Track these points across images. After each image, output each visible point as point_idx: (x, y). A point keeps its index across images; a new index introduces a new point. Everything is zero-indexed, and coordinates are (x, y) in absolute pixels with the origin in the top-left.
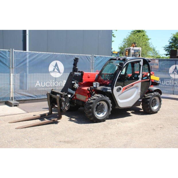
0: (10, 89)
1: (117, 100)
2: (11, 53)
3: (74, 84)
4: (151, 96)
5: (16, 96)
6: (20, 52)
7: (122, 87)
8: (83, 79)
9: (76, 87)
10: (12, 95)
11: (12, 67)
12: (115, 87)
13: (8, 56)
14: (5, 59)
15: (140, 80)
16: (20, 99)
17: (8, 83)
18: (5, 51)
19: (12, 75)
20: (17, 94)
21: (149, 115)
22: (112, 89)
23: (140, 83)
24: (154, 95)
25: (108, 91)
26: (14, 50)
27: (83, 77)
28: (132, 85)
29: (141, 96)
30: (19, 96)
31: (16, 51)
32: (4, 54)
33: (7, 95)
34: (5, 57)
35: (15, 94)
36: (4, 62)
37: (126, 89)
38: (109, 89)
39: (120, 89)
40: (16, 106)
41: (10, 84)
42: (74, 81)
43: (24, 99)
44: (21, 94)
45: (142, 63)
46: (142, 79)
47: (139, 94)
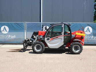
3: (34, 36)
4: (73, 44)
7: (51, 38)
9: (34, 38)
11: (25, 29)
13: (24, 25)
17: (24, 36)
19: (25, 32)
22: (44, 39)
24: (75, 44)
26: (26, 22)
28: (57, 37)
32: (22, 24)
36: (22, 27)
45: (63, 26)
46: (64, 35)
47: (63, 42)
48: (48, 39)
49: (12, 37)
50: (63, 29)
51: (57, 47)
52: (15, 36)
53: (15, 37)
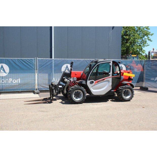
0: (35, 83)
1: (91, 90)
2: (35, 61)
3: (65, 79)
4: (122, 88)
5: (39, 88)
6: (41, 59)
7: (95, 81)
8: (71, 76)
9: (66, 81)
10: (36, 87)
11: (36, 69)
12: (89, 80)
13: (34, 62)
14: (32, 64)
15: (111, 76)
16: (42, 90)
17: (34, 79)
18: (32, 59)
19: (36, 74)
20: (40, 86)
21: (121, 102)
22: (86, 82)
23: (111, 78)
24: (125, 87)
25: (83, 83)
26: (37, 58)
27: (71, 74)
28: (104, 80)
29: (112, 88)
30: (42, 88)
31: (39, 59)
32: (31, 61)
33: (33, 87)
34: (32, 63)
35: (38, 86)
36: (31, 66)
37: (98, 82)
38: (84, 82)
39: (93, 82)
40: (38, 94)
41: (35, 80)
42: (64, 77)
43: (44, 90)
44: (42, 86)
45: (111, 64)
46: (112, 76)
47: (111, 86)
48: (92, 83)
49: (14, 81)
50: (111, 67)
51: (103, 93)
52: (19, 80)
53: (19, 82)
